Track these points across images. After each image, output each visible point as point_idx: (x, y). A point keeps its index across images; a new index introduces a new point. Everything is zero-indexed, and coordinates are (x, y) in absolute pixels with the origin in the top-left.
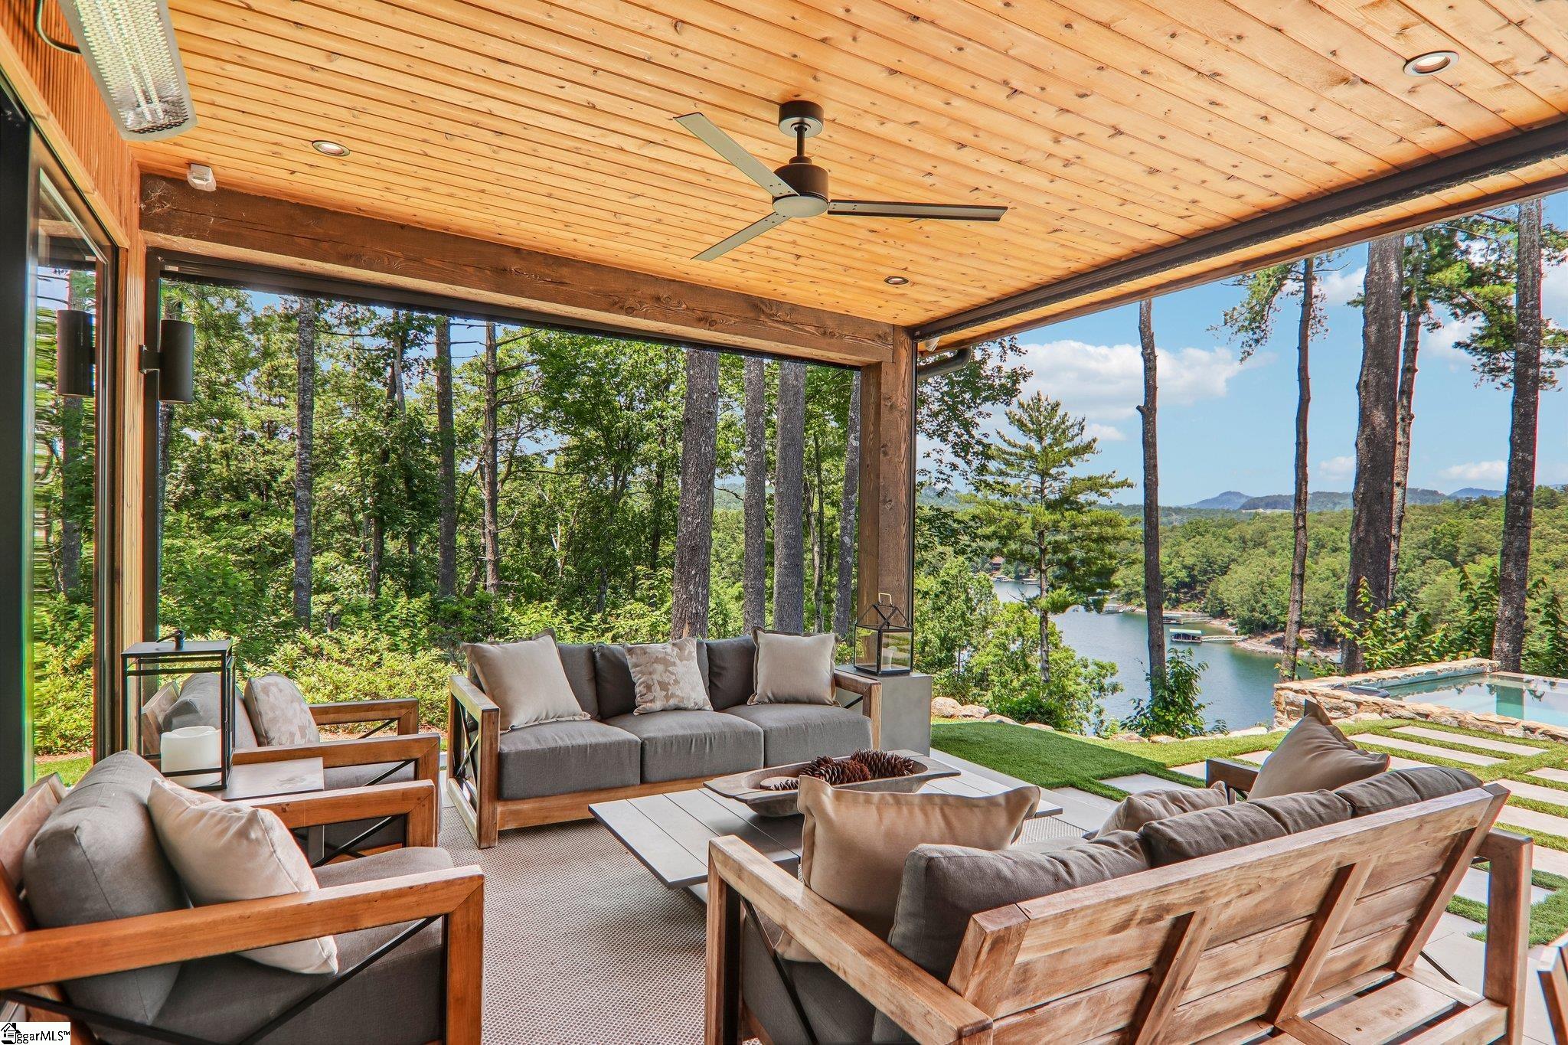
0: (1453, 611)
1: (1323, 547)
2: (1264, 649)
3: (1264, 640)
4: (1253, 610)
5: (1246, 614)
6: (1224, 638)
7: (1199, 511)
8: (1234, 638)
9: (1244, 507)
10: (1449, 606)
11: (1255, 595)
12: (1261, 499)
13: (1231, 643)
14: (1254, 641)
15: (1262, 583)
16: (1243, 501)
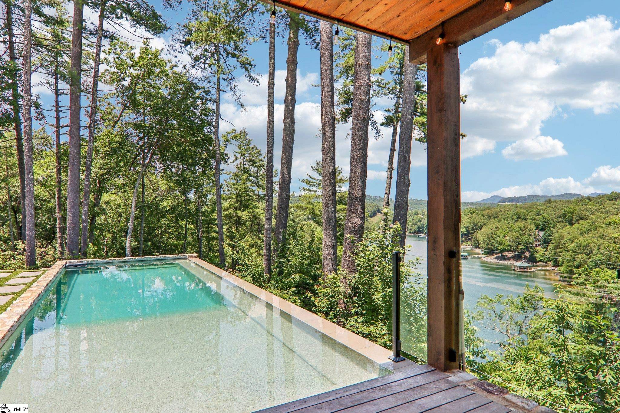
0: (564, 244)
1: (520, 218)
2: (492, 261)
3: (493, 257)
4: (488, 244)
5: (486, 246)
6: (477, 256)
7: (480, 204)
8: (481, 256)
9: (500, 202)
10: (563, 242)
11: (489, 238)
12: (507, 198)
13: (480, 258)
14: (489, 258)
15: (492, 233)
16: (500, 199)
